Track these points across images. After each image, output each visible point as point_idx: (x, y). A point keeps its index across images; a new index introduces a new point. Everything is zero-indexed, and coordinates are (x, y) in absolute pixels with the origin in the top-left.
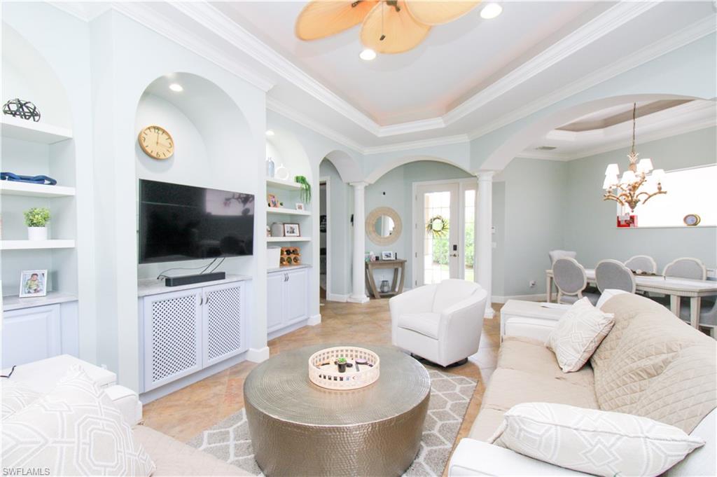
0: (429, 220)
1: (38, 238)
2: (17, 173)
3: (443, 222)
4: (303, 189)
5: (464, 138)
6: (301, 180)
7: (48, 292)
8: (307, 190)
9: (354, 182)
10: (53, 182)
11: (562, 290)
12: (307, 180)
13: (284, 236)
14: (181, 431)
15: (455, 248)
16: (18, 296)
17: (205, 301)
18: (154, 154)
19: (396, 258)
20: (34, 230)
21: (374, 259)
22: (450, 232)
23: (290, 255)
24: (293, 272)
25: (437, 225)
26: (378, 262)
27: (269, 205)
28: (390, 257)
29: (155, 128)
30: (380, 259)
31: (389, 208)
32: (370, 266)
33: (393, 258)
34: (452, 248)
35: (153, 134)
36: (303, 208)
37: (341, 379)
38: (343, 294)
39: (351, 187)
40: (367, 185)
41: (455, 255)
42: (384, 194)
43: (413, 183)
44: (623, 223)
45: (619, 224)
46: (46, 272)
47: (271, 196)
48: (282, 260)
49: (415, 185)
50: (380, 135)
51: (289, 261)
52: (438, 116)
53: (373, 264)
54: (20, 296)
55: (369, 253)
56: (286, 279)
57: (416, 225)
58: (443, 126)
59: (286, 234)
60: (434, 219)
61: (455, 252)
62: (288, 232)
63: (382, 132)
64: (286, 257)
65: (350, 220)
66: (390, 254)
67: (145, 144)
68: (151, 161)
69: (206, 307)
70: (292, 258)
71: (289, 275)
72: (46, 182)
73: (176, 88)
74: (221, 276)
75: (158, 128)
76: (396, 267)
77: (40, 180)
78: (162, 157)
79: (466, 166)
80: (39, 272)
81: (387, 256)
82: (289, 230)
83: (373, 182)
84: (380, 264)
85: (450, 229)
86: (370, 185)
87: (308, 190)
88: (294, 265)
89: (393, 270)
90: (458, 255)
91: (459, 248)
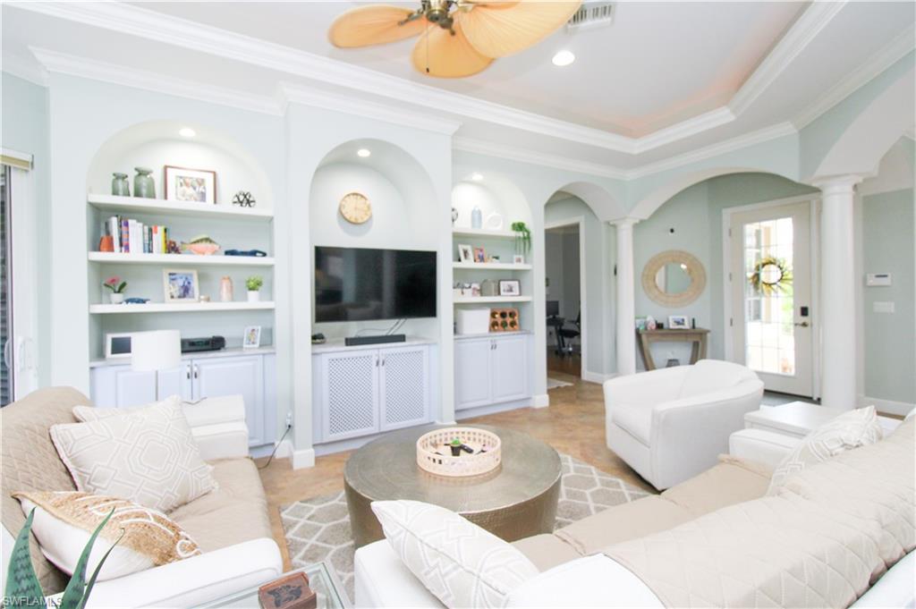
0: (754, 267)
1: (254, 301)
2: (240, 249)
3: (781, 269)
4: (519, 238)
5: (787, 129)
6: (519, 227)
7: (261, 346)
8: (524, 238)
9: (615, 220)
10: (264, 255)
12: (527, 226)
13: (499, 294)
14: (331, 484)
15: (804, 311)
16: (242, 347)
17: (381, 363)
18: (353, 220)
19: (694, 327)
20: (252, 294)
21: (654, 327)
22: (793, 285)
23: (505, 319)
24: (505, 339)
25: (770, 274)
26: (660, 331)
27: (475, 261)
28: (683, 324)
29: (354, 194)
30: (665, 326)
31: (681, 252)
32: (644, 338)
33: (687, 326)
34: (799, 311)
35: (352, 201)
36: (522, 261)
37: (440, 462)
38: (602, 373)
39: (613, 227)
40: (637, 221)
41: (804, 325)
42: (672, 231)
43: (724, 211)
46: (260, 328)
47: (477, 249)
48: (494, 324)
49: (727, 214)
50: (636, 152)
51: (504, 325)
52: (719, 107)
53: (650, 334)
54: (245, 346)
55: (645, 318)
56: (494, 347)
57: (730, 275)
58: (732, 118)
59: (502, 293)
60: (764, 265)
61: (804, 319)
62: (504, 291)
63: (636, 147)
64: (498, 318)
65: (613, 272)
66: (683, 320)
67: (344, 212)
68: (351, 226)
69: (382, 368)
70: (508, 322)
71: (498, 343)
72: (258, 254)
73: (364, 153)
74: (401, 338)
75: (357, 194)
76: (695, 340)
77: (253, 253)
78: (360, 221)
79: (793, 174)
80: (255, 327)
81: (678, 323)
82: (507, 288)
83: (646, 218)
84: (663, 335)
85: (793, 280)
86: (642, 222)
87: (528, 239)
88: (510, 331)
89: (691, 346)
90: (812, 325)
91: (813, 312)
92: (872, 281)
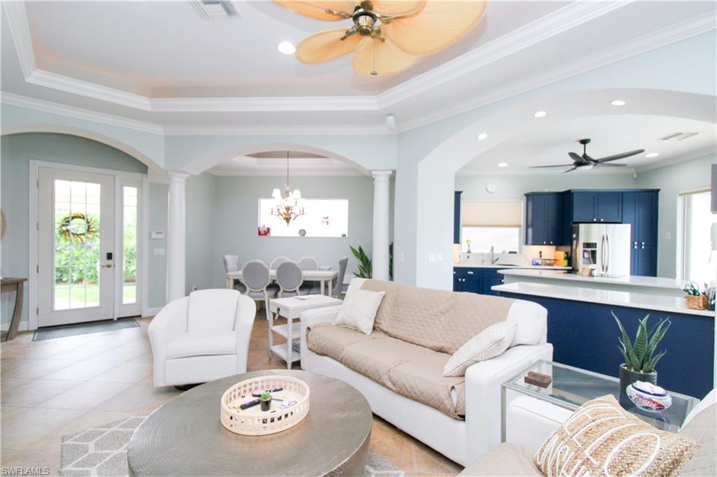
0: (63, 218)
3: (88, 223)
11: (250, 287)
15: (110, 256)
22: (101, 236)
25: (78, 226)
34: (106, 256)
41: (109, 266)
44: (262, 233)
45: (260, 234)
49: (35, 165)
61: (110, 262)
85: (100, 231)
90: (114, 266)
91: (116, 256)
92: (154, 236)
